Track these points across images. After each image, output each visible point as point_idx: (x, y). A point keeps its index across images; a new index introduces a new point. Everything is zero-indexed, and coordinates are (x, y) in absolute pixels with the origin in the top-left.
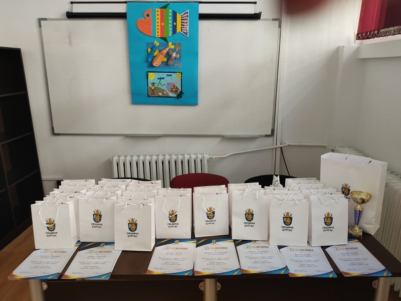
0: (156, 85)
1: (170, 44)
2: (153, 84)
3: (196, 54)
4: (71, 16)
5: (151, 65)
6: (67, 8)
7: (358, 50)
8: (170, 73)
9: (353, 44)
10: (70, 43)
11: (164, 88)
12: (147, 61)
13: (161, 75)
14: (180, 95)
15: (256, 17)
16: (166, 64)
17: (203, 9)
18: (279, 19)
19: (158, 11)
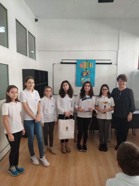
0: (83, 81)
1: (88, 70)
2: (82, 81)
3: (94, 73)
4: (62, 63)
5: (83, 76)
6: (61, 61)
8: (87, 78)
10: (61, 70)
12: (81, 75)
13: (85, 78)
15: (111, 64)
16: (86, 75)
17: (97, 62)
18: (117, 64)
19: (85, 62)
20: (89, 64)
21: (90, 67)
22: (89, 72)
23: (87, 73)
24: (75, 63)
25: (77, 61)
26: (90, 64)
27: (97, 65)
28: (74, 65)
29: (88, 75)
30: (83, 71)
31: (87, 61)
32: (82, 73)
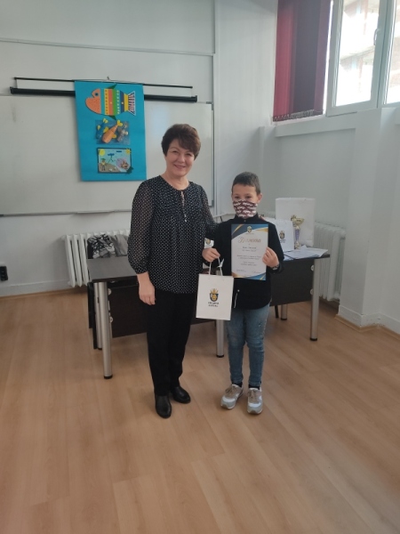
0: (106, 161)
1: (119, 121)
2: (104, 160)
3: (142, 132)
5: (102, 142)
6: (10, 84)
7: (275, 130)
8: (120, 150)
9: (270, 125)
10: (14, 119)
11: (114, 164)
12: (97, 137)
13: (111, 151)
14: (130, 171)
16: (116, 140)
17: (148, 91)
18: (211, 103)
19: (106, 91)
20: (122, 99)
21: (126, 108)
22: (123, 128)
23: (118, 133)
24: (71, 94)
25: (75, 86)
26: (126, 97)
27: (148, 105)
28: (65, 102)
29: (120, 139)
30: (103, 125)
31: (113, 86)
32: (98, 132)
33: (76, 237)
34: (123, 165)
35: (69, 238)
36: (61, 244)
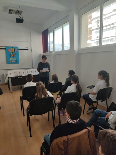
0: (12, 60)
1: (14, 53)
3: (18, 55)
5: (11, 57)
9: (42, 53)
12: (10, 56)
14: (16, 62)
15: (28, 49)
16: (13, 57)
17: (19, 48)
18: (31, 50)
20: (14, 50)
23: (14, 55)
24: (5, 49)
27: (19, 50)
28: (4, 50)
30: (11, 54)
31: (13, 47)
32: (10, 55)
33: (6, 74)
34: (15, 61)
35: (5, 74)
36: (3, 75)
